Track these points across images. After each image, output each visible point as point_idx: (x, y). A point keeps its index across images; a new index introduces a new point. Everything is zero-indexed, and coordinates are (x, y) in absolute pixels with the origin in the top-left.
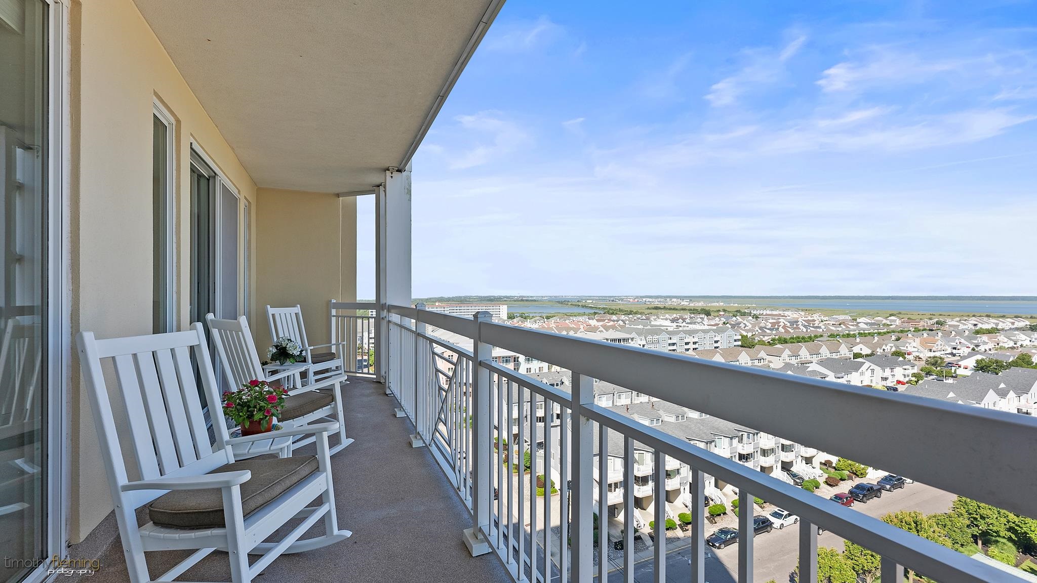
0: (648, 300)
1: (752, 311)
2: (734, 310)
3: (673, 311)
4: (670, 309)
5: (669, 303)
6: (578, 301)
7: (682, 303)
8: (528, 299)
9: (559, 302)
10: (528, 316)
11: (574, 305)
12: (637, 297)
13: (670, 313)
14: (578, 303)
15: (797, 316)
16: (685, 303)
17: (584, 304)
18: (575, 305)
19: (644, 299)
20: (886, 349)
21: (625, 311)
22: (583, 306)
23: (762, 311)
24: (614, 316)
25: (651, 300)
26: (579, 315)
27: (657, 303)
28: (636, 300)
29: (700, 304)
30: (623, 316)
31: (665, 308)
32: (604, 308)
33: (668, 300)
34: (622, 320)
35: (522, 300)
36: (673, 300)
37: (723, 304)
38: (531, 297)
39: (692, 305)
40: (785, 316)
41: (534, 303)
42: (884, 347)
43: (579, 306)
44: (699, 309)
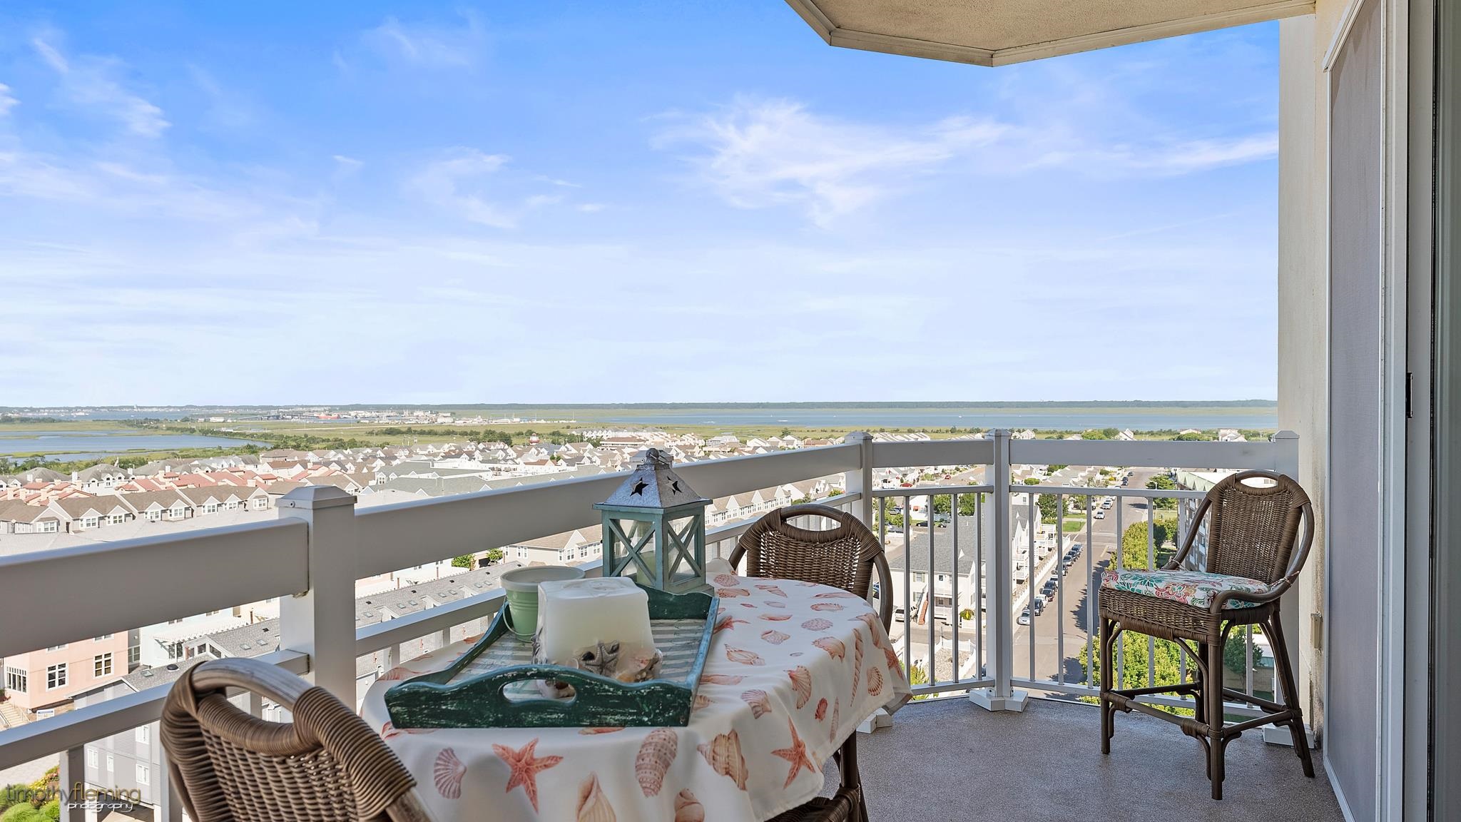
0: (362, 413)
1: (585, 433)
2: (549, 432)
3: (446, 438)
4: (422, 433)
5: (411, 420)
6: (186, 420)
7: (440, 420)
8: (22, 415)
9: (129, 423)
10: (53, 463)
11: (177, 430)
12: (332, 409)
13: (434, 442)
14: (189, 425)
15: (663, 440)
16: (444, 420)
17: (206, 426)
18: (183, 430)
19: (353, 413)
20: (819, 489)
21: (323, 441)
22: (205, 433)
23: (600, 431)
24: (310, 453)
25: (368, 414)
26: (205, 454)
27: (385, 420)
28: (334, 415)
29: (476, 422)
30: (333, 452)
31: (409, 431)
32: (266, 436)
33: (406, 413)
34: (338, 463)
35: (8, 420)
36: (415, 414)
37: (518, 420)
38: (32, 410)
39: (459, 422)
40: (643, 441)
41: (49, 427)
42: (817, 487)
43: (193, 431)
44: (482, 432)
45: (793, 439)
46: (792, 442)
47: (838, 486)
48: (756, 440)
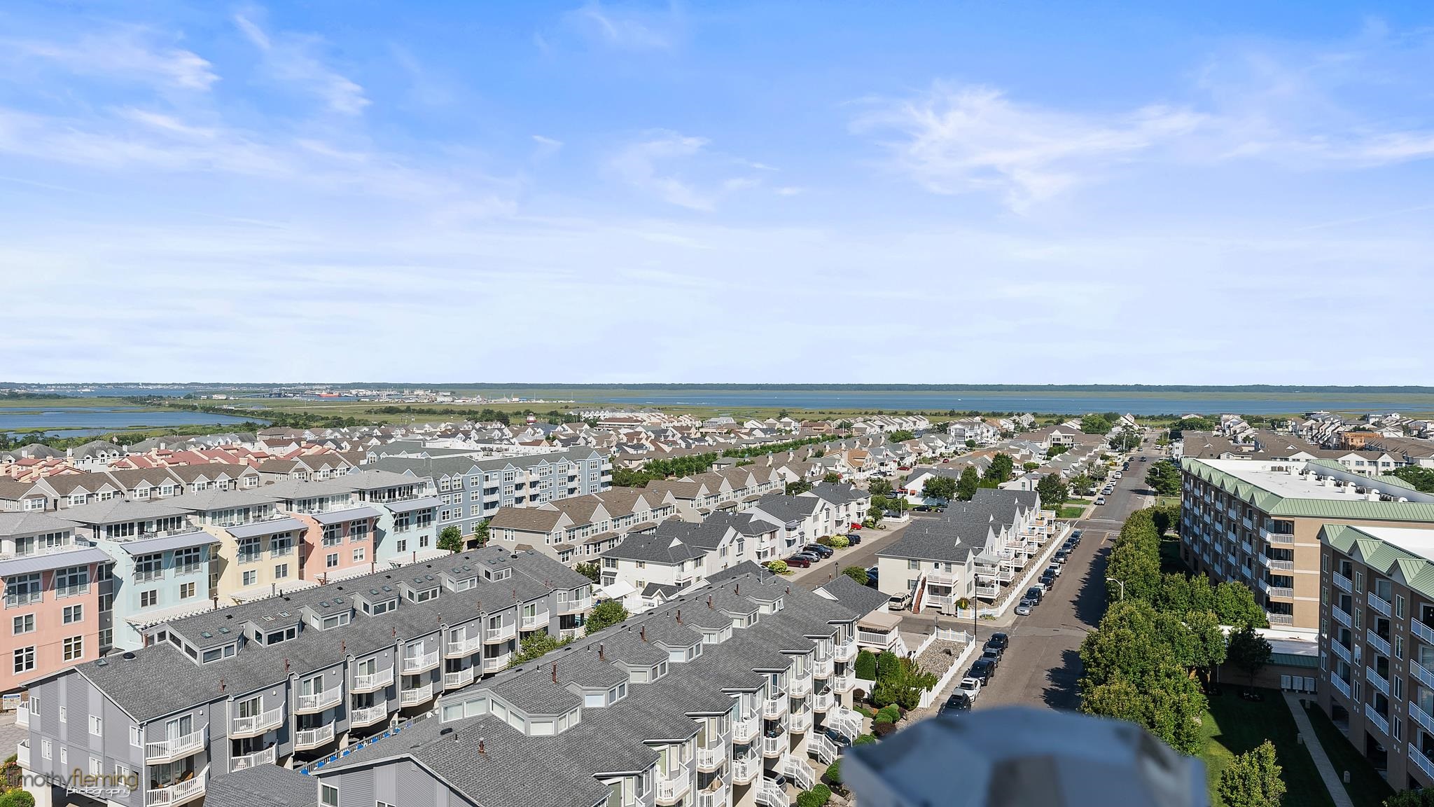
0: (362, 392)
1: (582, 413)
2: (547, 412)
3: (444, 417)
4: (421, 412)
5: (410, 400)
6: (189, 397)
7: (439, 399)
9: (133, 400)
10: (52, 439)
11: (179, 407)
12: (334, 387)
13: (431, 421)
14: (190, 402)
15: (659, 421)
16: (443, 399)
17: (208, 403)
18: (185, 407)
19: (354, 392)
20: (814, 472)
21: (322, 419)
22: (207, 410)
23: (598, 412)
24: (307, 432)
25: (369, 393)
26: (204, 431)
27: (384, 399)
28: (336, 393)
29: (476, 401)
30: (329, 431)
31: (408, 410)
32: (266, 414)
33: (406, 392)
34: (333, 441)
35: (14, 396)
36: (415, 393)
37: (517, 399)
39: (459, 402)
40: (639, 421)
41: (54, 403)
42: (812, 470)
43: (194, 408)
44: (480, 410)
45: (791, 421)
46: (789, 424)
47: (833, 469)
48: (753, 421)
